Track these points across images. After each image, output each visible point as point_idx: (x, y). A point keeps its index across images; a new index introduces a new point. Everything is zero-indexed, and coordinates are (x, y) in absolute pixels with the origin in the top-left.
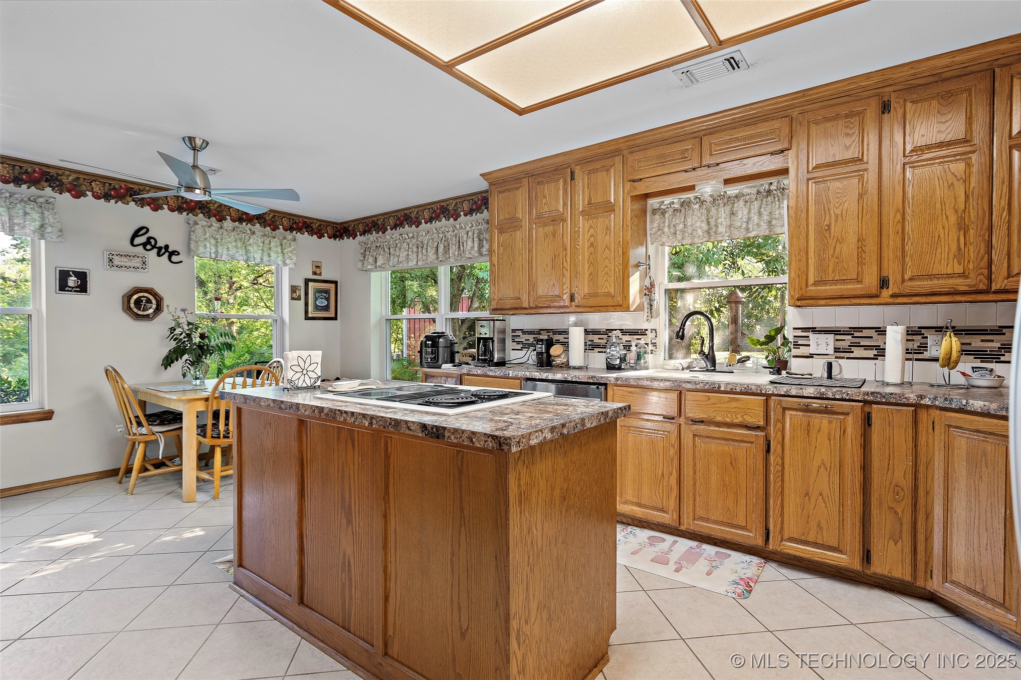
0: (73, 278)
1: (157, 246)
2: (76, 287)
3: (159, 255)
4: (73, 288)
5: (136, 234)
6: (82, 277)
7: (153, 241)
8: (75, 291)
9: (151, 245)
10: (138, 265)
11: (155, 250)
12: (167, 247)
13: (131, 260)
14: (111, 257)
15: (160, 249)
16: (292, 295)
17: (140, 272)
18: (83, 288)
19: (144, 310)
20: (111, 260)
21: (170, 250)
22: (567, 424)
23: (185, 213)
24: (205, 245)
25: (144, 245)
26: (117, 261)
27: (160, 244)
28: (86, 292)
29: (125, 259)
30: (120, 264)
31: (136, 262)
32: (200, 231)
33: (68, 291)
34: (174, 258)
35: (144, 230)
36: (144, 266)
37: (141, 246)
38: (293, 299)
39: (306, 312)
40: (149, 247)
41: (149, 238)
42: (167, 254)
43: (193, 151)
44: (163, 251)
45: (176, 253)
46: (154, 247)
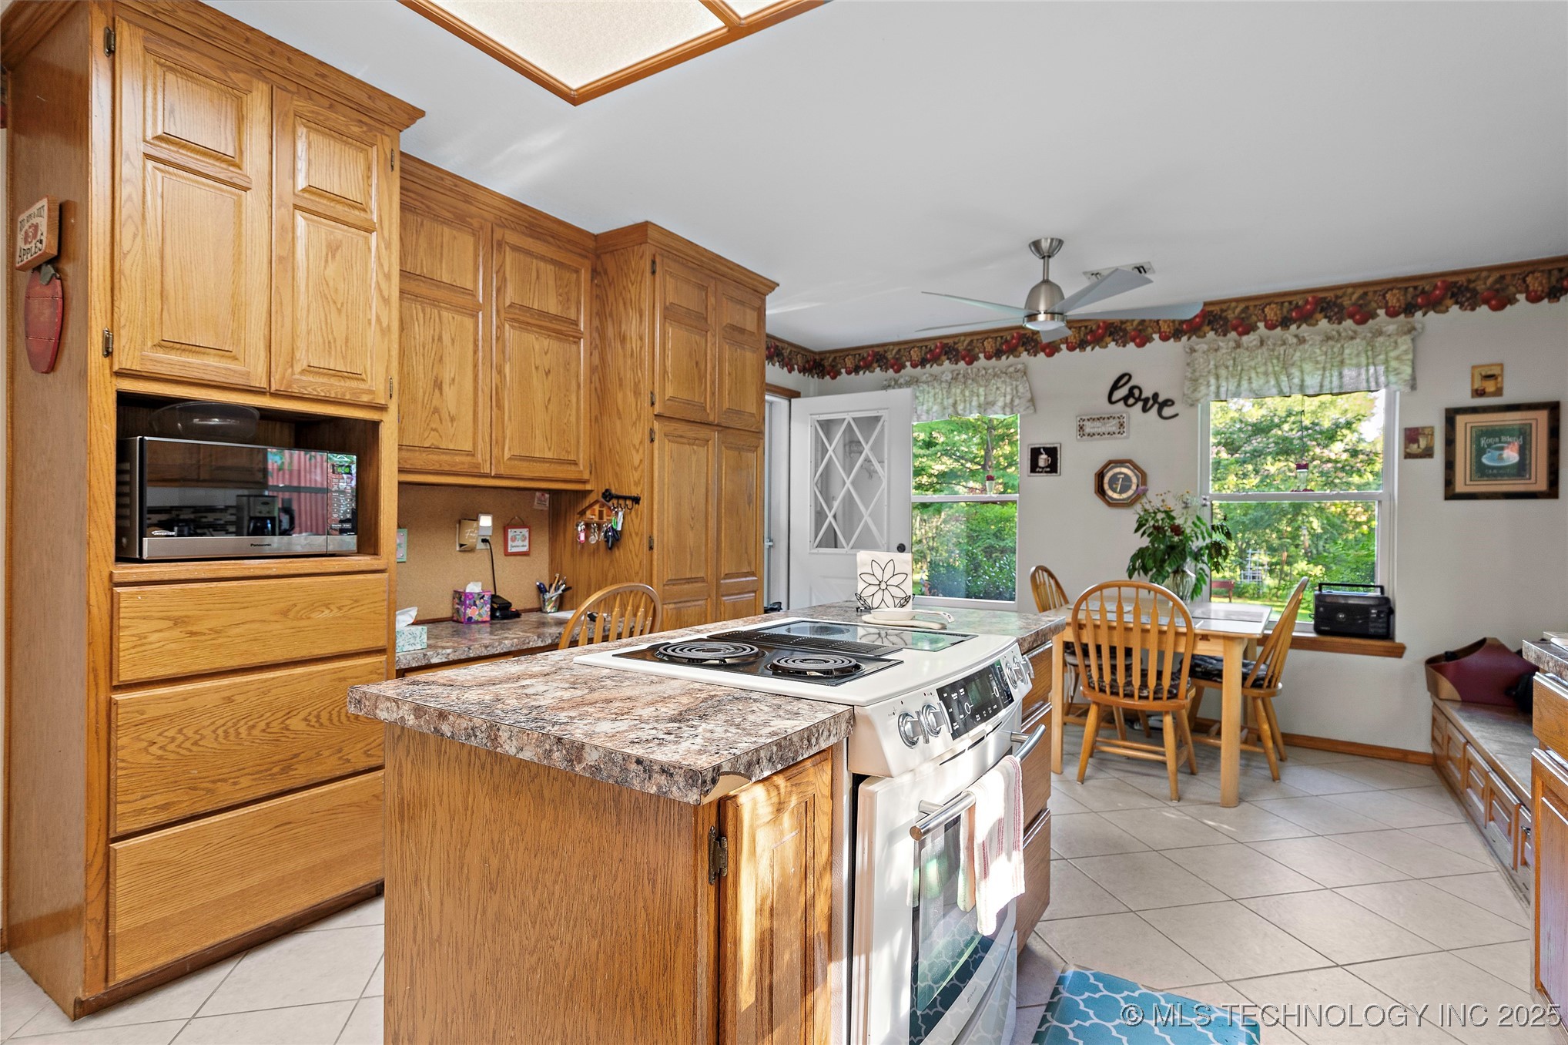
0: (1044, 456)
1: (1143, 396)
2: (1047, 467)
3: (1145, 410)
4: (1043, 468)
5: (1115, 387)
6: (1052, 452)
7: (1136, 392)
8: (1046, 472)
9: (1134, 397)
10: (1114, 429)
11: (1140, 404)
12: (1156, 396)
13: (1105, 424)
14: (1081, 423)
15: (1146, 400)
16: (1406, 448)
17: (1116, 438)
18: (1053, 468)
19: (1121, 492)
20: (1081, 428)
21: (1161, 399)
22: (451, 718)
23: (1184, 339)
24: (1208, 382)
25: (1125, 399)
26: (1089, 427)
27: (1147, 393)
28: (1056, 472)
29: (1098, 424)
30: (1092, 431)
31: (1112, 426)
32: (1201, 360)
33: (1039, 472)
34: (1167, 411)
35: (1126, 378)
36: (1122, 431)
37: (1122, 402)
38: (1408, 456)
39: (1449, 482)
40: (1131, 401)
41: (1132, 389)
42: (1156, 407)
43: (1042, 261)
44: (1151, 402)
45: (1170, 403)
46: (1138, 400)
